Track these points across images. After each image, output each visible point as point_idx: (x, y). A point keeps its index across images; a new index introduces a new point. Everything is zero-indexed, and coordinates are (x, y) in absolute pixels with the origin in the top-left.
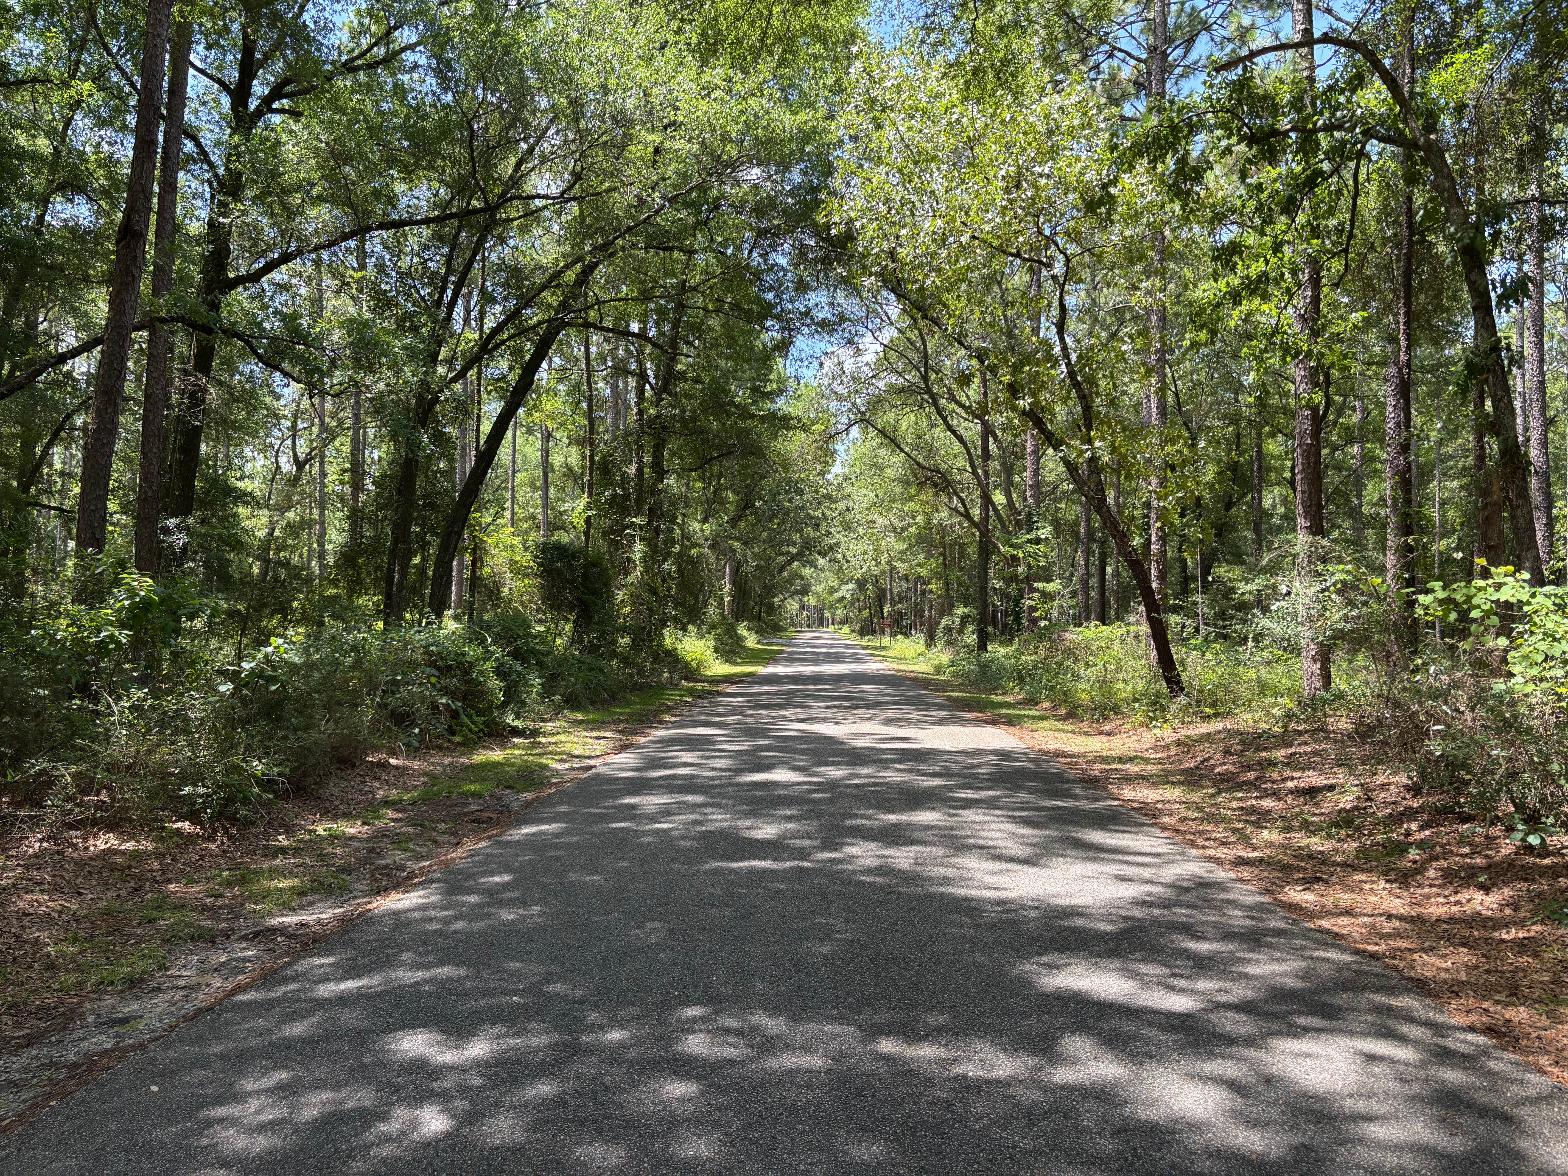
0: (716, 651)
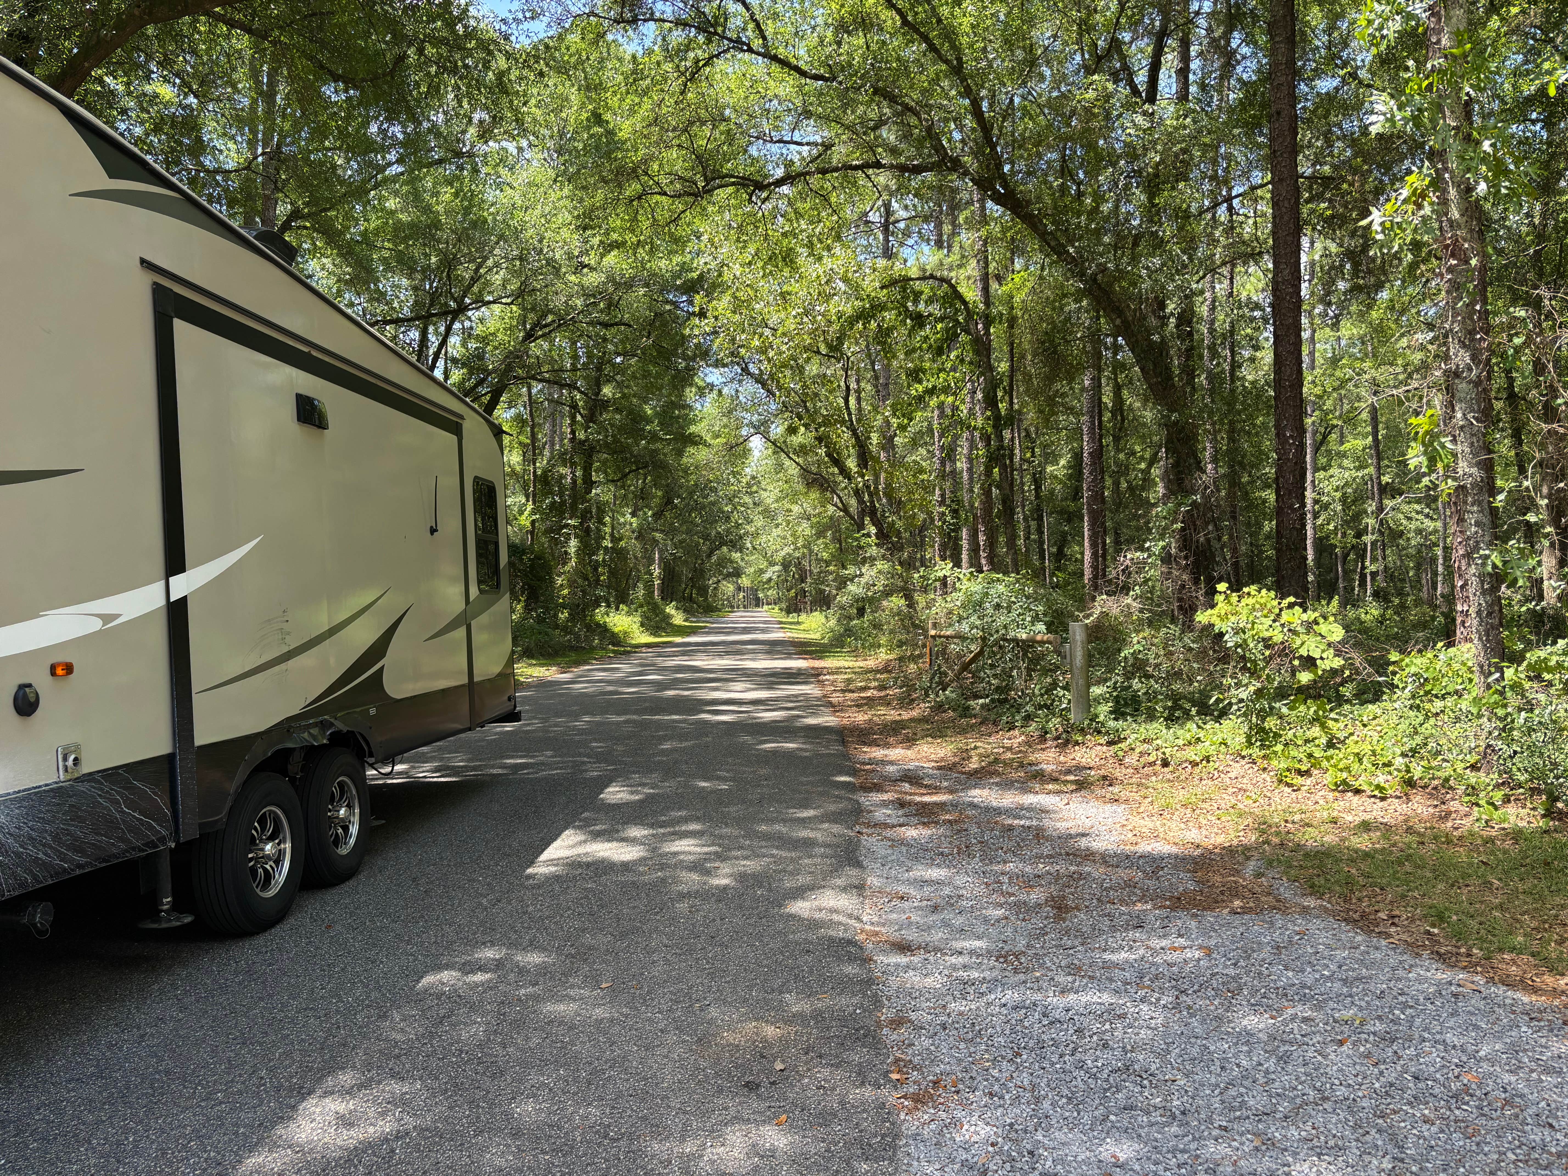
0: (642, 625)
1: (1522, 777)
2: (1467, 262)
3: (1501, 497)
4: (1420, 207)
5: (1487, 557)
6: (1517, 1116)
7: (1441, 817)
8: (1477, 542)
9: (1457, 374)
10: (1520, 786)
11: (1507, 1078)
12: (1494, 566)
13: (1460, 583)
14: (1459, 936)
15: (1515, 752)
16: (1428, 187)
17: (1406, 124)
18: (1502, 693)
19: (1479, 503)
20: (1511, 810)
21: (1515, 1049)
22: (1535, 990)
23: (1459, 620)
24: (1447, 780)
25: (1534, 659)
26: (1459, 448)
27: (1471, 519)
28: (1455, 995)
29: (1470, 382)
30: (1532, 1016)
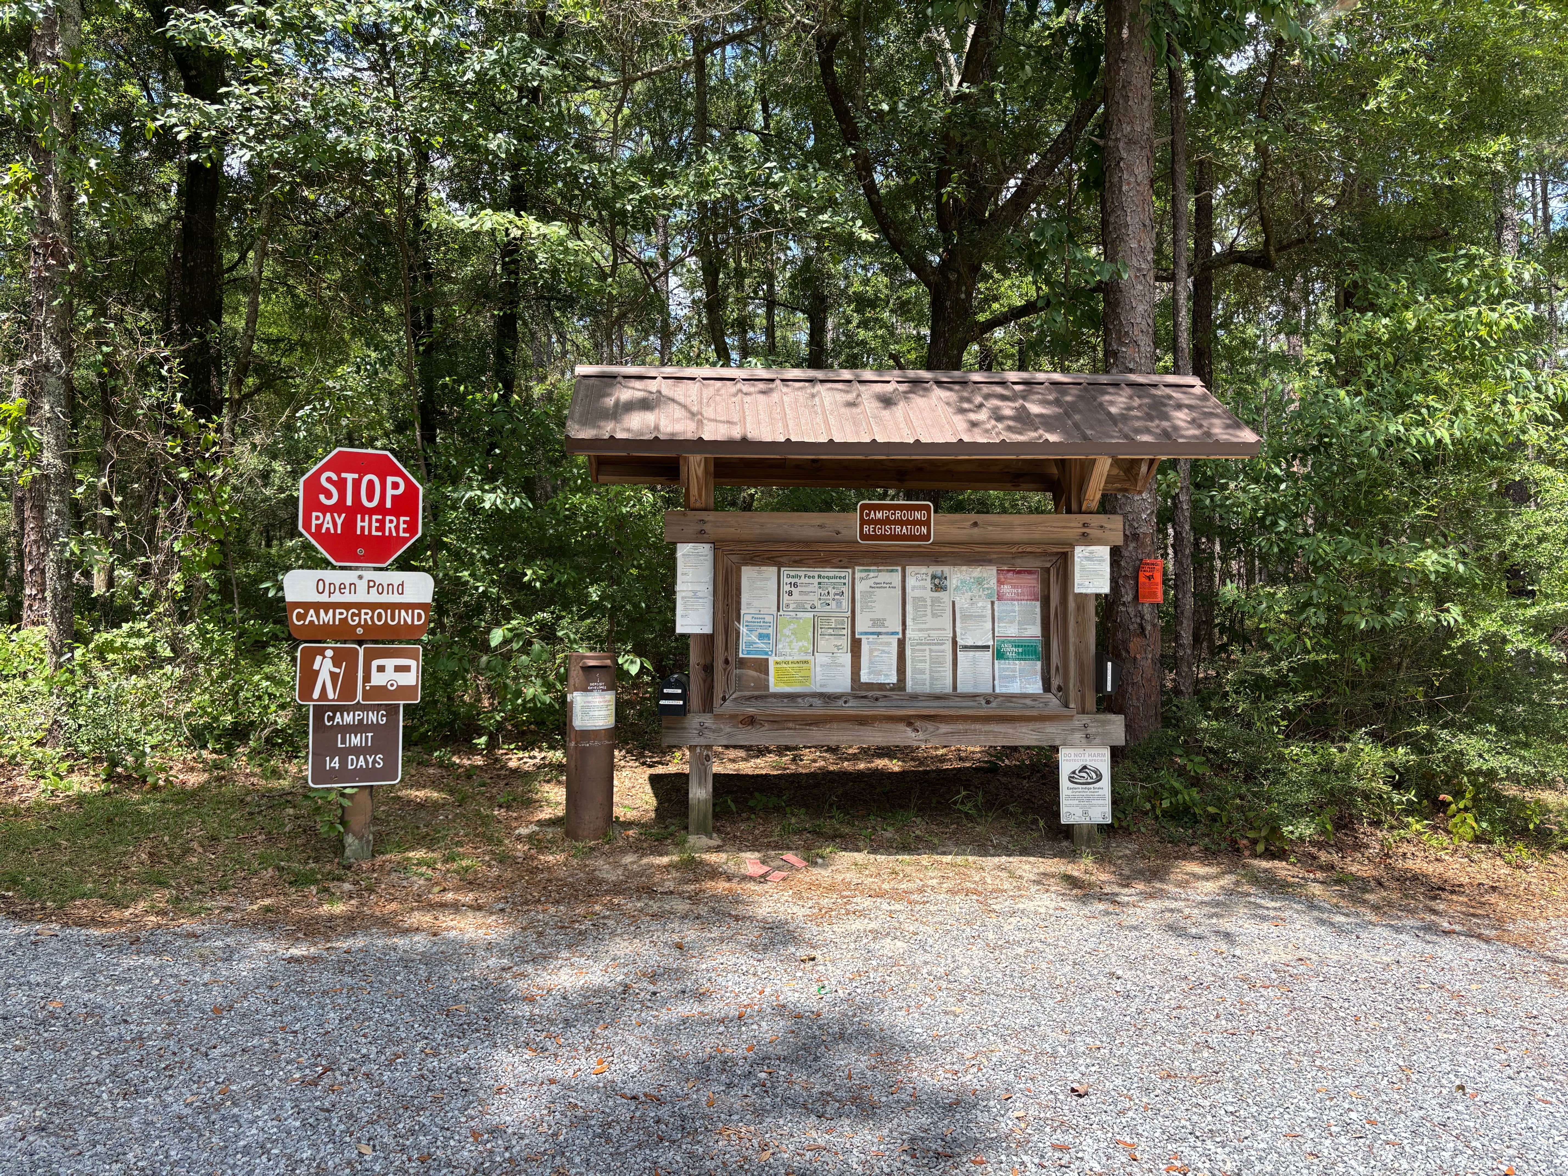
1: (85, 748)
2: (65, 265)
3: (80, 490)
4: (22, 198)
5: (66, 544)
6: (97, 1023)
7: (7, 793)
8: (57, 530)
9: (47, 368)
10: (84, 756)
11: (86, 997)
12: (73, 553)
13: (30, 568)
14: (33, 894)
15: (80, 726)
16: (31, 181)
17: (13, 112)
18: (72, 672)
19: (61, 493)
20: (75, 778)
21: (92, 973)
22: (105, 924)
23: (26, 604)
24: (14, 757)
25: (101, 640)
26: (45, 439)
27: (52, 507)
28: (35, 943)
29: (59, 378)
30: (103, 944)
